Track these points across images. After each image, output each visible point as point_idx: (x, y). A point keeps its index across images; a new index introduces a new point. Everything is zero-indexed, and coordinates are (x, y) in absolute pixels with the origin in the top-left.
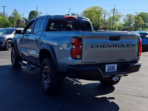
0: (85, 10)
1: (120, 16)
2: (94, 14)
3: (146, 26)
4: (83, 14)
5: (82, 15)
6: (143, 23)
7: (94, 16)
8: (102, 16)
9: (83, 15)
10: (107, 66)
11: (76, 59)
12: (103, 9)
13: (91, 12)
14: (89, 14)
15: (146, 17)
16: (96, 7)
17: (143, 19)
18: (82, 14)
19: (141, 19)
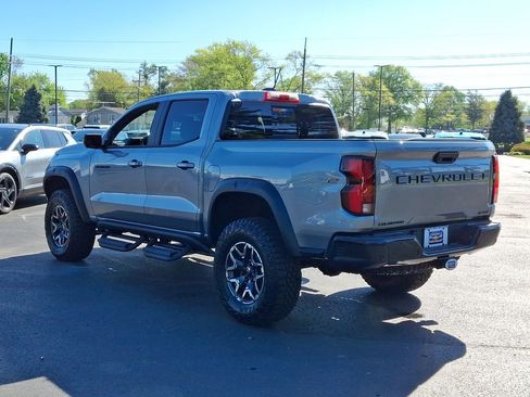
0: (195, 54)
1: (318, 79)
2: (229, 70)
3: (402, 111)
4: (185, 68)
5: (182, 73)
6: (392, 102)
7: (229, 77)
8: (256, 78)
9: (184, 70)
10: (426, 232)
11: (361, 214)
12: (261, 54)
13: (217, 61)
14: (211, 69)
15: (400, 83)
16: (236, 46)
17: (392, 90)
18: (181, 68)
19: (384, 88)
